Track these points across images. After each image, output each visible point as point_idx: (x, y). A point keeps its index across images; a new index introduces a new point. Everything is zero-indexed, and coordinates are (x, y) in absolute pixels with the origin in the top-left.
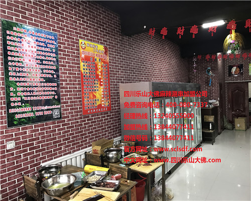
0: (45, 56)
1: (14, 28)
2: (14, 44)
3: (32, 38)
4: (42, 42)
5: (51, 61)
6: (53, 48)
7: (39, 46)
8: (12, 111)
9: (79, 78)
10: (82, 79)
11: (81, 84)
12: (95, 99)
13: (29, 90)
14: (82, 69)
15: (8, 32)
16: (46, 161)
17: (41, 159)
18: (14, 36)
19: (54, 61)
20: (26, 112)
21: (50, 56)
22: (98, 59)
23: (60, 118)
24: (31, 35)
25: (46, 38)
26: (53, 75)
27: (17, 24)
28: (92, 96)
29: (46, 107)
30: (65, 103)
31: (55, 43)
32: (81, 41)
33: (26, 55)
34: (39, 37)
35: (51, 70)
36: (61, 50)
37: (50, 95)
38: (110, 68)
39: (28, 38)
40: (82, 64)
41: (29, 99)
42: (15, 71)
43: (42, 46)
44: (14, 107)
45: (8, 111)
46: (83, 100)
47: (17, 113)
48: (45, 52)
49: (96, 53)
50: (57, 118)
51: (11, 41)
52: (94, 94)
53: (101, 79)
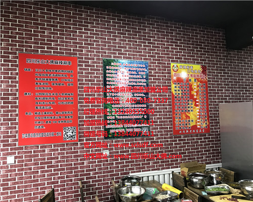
0: (136, 82)
2: (111, 75)
3: (125, 69)
4: (134, 71)
5: (141, 86)
6: (143, 75)
7: (131, 74)
8: (108, 127)
9: (170, 99)
10: (173, 100)
11: (172, 105)
12: (188, 120)
14: (173, 91)
15: (107, 67)
16: (134, 172)
17: (130, 169)
18: (112, 70)
19: (144, 86)
20: (118, 128)
21: (141, 82)
22: (193, 80)
24: (125, 66)
25: (138, 67)
26: (142, 97)
27: (114, 60)
28: (184, 116)
29: (136, 125)
30: (154, 122)
31: (146, 70)
33: (120, 83)
34: (131, 67)
35: (141, 93)
36: (152, 76)
37: (139, 115)
38: (210, 87)
39: (123, 70)
40: (173, 86)
42: (111, 96)
43: (134, 74)
44: (109, 124)
45: (105, 126)
46: (174, 120)
48: (136, 78)
51: (109, 73)
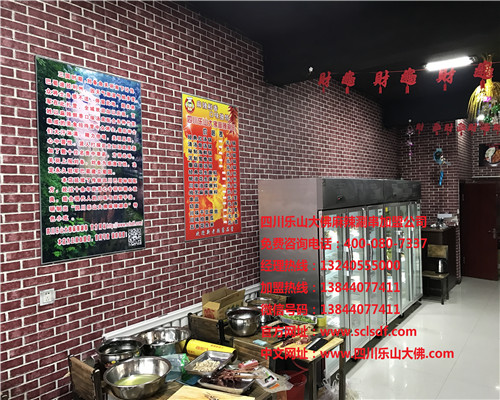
0: (116, 126)
1: (60, 74)
2: (58, 103)
3: (92, 91)
4: (111, 99)
5: (127, 135)
6: (131, 111)
7: (106, 107)
8: (51, 231)
9: (180, 168)
10: (186, 170)
11: (184, 179)
12: (210, 209)
13: (85, 191)
14: (186, 151)
15: (48, 82)
16: (113, 329)
17: (103, 325)
18: (59, 89)
19: (132, 136)
20: (77, 234)
21: (126, 127)
22: (217, 132)
23: (143, 245)
24: (92, 86)
25: (120, 92)
26: (129, 162)
27: (65, 65)
28: (204, 204)
29: (116, 225)
30: (152, 216)
31: (136, 102)
32: (185, 96)
33: (81, 125)
34: (105, 89)
35: (127, 152)
36: (147, 115)
37: (123, 201)
38: (242, 149)
39: (86, 93)
40: (186, 141)
41: (83, 208)
42: (59, 155)
43: (111, 108)
44: (55, 225)
45: (44, 231)
46: (188, 211)
47: (60, 236)
48: (116, 118)
49: (214, 120)
50: (137, 246)
51: (53, 97)
52: (209, 199)
53: (222, 170)
